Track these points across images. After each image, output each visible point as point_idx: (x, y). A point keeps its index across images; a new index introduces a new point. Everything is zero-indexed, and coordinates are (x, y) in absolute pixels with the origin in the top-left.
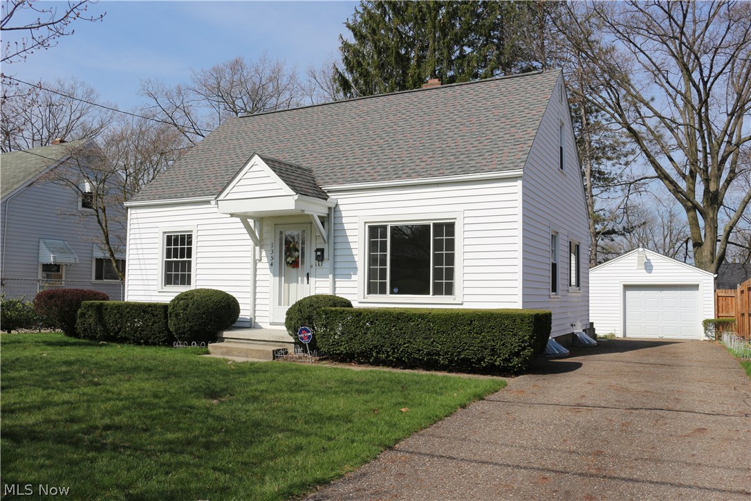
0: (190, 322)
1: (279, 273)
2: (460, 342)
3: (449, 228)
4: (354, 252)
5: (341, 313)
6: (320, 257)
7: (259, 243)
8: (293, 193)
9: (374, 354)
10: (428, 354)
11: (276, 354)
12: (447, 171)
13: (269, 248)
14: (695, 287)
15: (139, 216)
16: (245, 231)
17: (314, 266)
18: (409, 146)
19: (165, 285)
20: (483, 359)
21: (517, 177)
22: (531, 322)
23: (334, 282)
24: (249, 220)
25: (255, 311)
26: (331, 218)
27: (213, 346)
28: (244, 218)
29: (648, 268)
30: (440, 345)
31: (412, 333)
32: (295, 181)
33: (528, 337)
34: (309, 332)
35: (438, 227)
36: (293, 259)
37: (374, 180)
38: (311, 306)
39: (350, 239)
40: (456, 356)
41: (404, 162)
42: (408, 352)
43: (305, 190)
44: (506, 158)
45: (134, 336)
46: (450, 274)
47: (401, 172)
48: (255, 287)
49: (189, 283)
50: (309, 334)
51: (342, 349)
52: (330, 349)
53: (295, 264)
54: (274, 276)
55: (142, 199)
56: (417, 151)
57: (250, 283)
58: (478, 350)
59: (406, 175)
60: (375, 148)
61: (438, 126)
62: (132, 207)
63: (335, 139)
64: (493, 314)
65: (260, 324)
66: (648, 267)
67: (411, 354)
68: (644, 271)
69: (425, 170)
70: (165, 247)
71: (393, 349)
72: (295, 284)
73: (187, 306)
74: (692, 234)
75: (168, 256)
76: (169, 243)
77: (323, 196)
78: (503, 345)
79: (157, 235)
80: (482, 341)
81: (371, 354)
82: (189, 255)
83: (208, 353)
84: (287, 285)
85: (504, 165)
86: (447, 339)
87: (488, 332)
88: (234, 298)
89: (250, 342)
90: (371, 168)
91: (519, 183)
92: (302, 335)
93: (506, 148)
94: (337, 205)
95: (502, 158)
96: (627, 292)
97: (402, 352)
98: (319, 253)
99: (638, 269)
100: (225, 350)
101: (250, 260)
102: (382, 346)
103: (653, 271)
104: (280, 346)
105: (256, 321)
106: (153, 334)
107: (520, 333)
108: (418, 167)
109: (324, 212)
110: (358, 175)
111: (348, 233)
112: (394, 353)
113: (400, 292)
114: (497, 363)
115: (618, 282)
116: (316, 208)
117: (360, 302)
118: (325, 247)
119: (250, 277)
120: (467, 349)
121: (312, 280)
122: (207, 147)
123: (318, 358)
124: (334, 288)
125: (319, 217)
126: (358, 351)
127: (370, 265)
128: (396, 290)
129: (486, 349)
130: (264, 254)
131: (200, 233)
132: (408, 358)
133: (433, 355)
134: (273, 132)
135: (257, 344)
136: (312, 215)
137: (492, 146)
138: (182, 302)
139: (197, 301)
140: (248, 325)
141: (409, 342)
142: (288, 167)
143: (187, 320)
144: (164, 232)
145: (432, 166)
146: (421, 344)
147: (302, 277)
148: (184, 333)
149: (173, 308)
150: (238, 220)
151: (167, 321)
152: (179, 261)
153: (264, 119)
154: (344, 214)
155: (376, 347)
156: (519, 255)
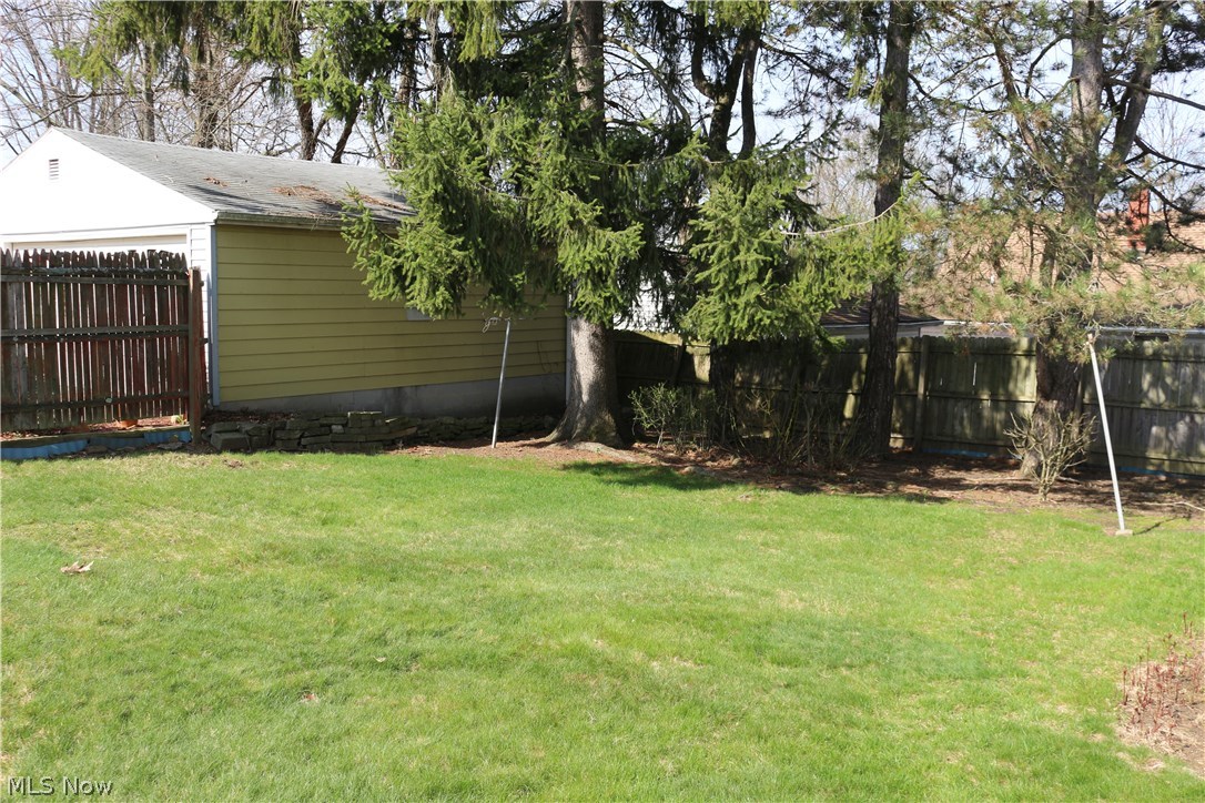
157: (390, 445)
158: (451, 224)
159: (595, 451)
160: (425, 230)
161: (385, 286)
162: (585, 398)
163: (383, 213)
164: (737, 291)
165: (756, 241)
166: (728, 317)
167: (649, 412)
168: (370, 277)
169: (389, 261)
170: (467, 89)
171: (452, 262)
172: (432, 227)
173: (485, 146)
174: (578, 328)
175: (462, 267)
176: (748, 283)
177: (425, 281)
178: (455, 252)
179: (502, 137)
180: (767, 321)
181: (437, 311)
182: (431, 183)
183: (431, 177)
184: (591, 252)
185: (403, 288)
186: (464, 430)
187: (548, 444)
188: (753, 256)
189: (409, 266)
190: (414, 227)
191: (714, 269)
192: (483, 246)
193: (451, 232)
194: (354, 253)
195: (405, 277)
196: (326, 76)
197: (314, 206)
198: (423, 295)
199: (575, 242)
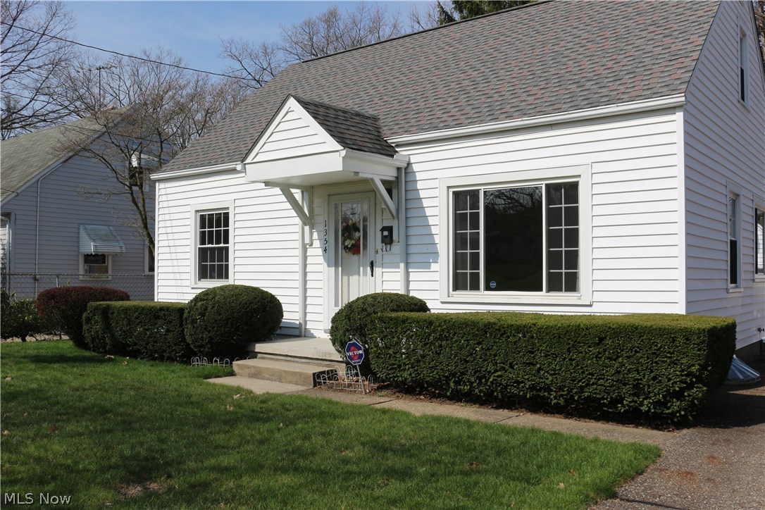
0: (209, 332)
1: (335, 262)
2: (583, 372)
3: (571, 190)
4: (434, 230)
5: (404, 322)
6: (388, 240)
7: (309, 221)
8: (339, 147)
9: (452, 385)
10: (532, 388)
11: (318, 379)
12: (565, 106)
13: (322, 227)
15: (169, 191)
16: (288, 206)
17: (380, 251)
18: (513, 76)
19: (199, 280)
20: (621, 400)
21: (675, 107)
22: (703, 342)
23: (407, 274)
24: (293, 191)
25: (305, 314)
26: (401, 183)
27: (238, 365)
28: (285, 187)
30: (551, 375)
31: (507, 355)
32: (346, 131)
33: (697, 367)
34: (360, 349)
35: (553, 189)
36: (353, 242)
37: (460, 125)
38: (364, 310)
39: (428, 212)
40: (576, 393)
41: (504, 97)
42: (501, 384)
43: (360, 143)
44: (656, 80)
45: (146, 349)
46: (573, 260)
47: (499, 112)
48: (305, 282)
49: (227, 277)
50: (361, 352)
51: (406, 374)
52: (389, 374)
53: (355, 249)
54: (329, 266)
55: (172, 170)
56: (523, 81)
57: (298, 276)
58: (612, 386)
59: (506, 115)
60: (466, 83)
61: (555, 47)
62: (160, 180)
63: (414, 76)
64: (636, 328)
65: (312, 331)
67: (506, 387)
69: (533, 106)
70: (199, 230)
71: (480, 378)
72: (356, 277)
73: (206, 309)
75: (203, 242)
76: (203, 225)
77: (389, 151)
78: (654, 378)
79: (187, 215)
80: (619, 372)
81: (448, 384)
82: (226, 241)
83: (232, 374)
84: (345, 278)
85: (654, 90)
86: (561, 365)
87: (628, 357)
88: (273, 297)
89: (289, 358)
90: (457, 109)
91: (679, 116)
92: (351, 354)
93: (657, 66)
94: (409, 164)
95: (651, 81)
97: (492, 383)
98: (386, 233)
100: (253, 371)
101: (298, 244)
102: (463, 374)
104: (327, 366)
105: (307, 327)
106: (169, 347)
107: (684, 361)
108: (524, 103)
109: (390, 174)
110: (438, 120)
111: (425, 203)
112: (480, 383)
113: (500, 288)
114: (644, 408)
116: (377, 169)
117: (442, 303)
118: (394, 224)
119: (298, 268)
120: (593, 384)
121: (378, 270)
122: (258, 100)
123: (376, 386)
124: (408, 282)
125: (384, 182)
126: (428, 379)
127: (456, 248)
128: (493, 284)
129: (625, 384)
130: (315, 235)
131: (238, 210)
132: (502, 393)
133: (540, 390)
134: (340, 76)
135: (298, 362)
136: (372, 179)
137: (635, 65)
138: (200, 304)
139: (218, 302)
140: (296, 332)
141: (503, 369)
142: (340, 113)
143: (206, 329)
144: (197, 211)
145: (543, 100)
146: (521, 372)
147: (365, 267)
148: (202, 346)
149: (189, 312)
150: (277, 190)
151: (183, 330)
152: (214, 248)
153: (331, 62)
154: (418, 176)
155: (454, 375)
156: (680, 228)
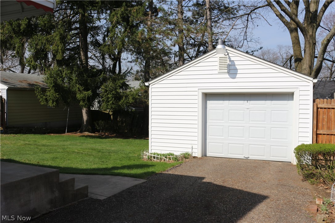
14: (289, 96)
29: (232, 72)
66: (232, 70)
68: (227, 76)
74: (294, 51)
96: (208, 101)
99: (219, 73)
103: (238, 76)
115: (196, 89)
157: (45, 133)
158: (56, 91)
159: (87, 133)
160: (51, 92)
161: (44, 102)
162: (85, 123)
163: (42, 86)
164: (109, 102)
165: (111, 93)
166: (107, 107)
167: (98, 126)
168: (41, 100)
169: (45, 97)
170: (59, 64)
171: (56, 97)
172: (52, 91)
173: (63, 75)
174: (83, 109)
175: (58, 98)
176: (110, 100)
177: (51, 101)
178: (57, 96)
179: (66, 74)
180: (114, 107)
181: (54, 106)
182: (52, 83)
183: (52, 82)
184: (82, 95)
185: (47, 102)
186: (60, 131)
187: (77, 133)
188: (111, 95)
189: (48, 98)
190: (49, 91)
191: (104, 98)
192: (62, 95)
193: (56, 92)
194: (37, 96)
195: (48, 100)
196: (31, 62)
197: (27, 85)
198: (51, 104)
199: (79, 94)
